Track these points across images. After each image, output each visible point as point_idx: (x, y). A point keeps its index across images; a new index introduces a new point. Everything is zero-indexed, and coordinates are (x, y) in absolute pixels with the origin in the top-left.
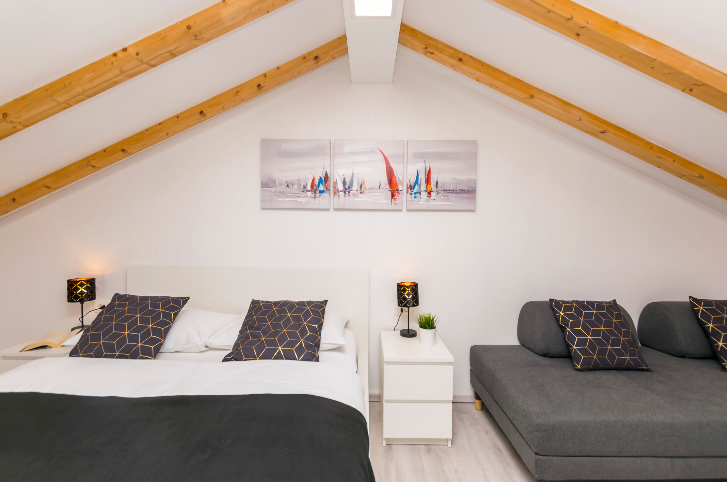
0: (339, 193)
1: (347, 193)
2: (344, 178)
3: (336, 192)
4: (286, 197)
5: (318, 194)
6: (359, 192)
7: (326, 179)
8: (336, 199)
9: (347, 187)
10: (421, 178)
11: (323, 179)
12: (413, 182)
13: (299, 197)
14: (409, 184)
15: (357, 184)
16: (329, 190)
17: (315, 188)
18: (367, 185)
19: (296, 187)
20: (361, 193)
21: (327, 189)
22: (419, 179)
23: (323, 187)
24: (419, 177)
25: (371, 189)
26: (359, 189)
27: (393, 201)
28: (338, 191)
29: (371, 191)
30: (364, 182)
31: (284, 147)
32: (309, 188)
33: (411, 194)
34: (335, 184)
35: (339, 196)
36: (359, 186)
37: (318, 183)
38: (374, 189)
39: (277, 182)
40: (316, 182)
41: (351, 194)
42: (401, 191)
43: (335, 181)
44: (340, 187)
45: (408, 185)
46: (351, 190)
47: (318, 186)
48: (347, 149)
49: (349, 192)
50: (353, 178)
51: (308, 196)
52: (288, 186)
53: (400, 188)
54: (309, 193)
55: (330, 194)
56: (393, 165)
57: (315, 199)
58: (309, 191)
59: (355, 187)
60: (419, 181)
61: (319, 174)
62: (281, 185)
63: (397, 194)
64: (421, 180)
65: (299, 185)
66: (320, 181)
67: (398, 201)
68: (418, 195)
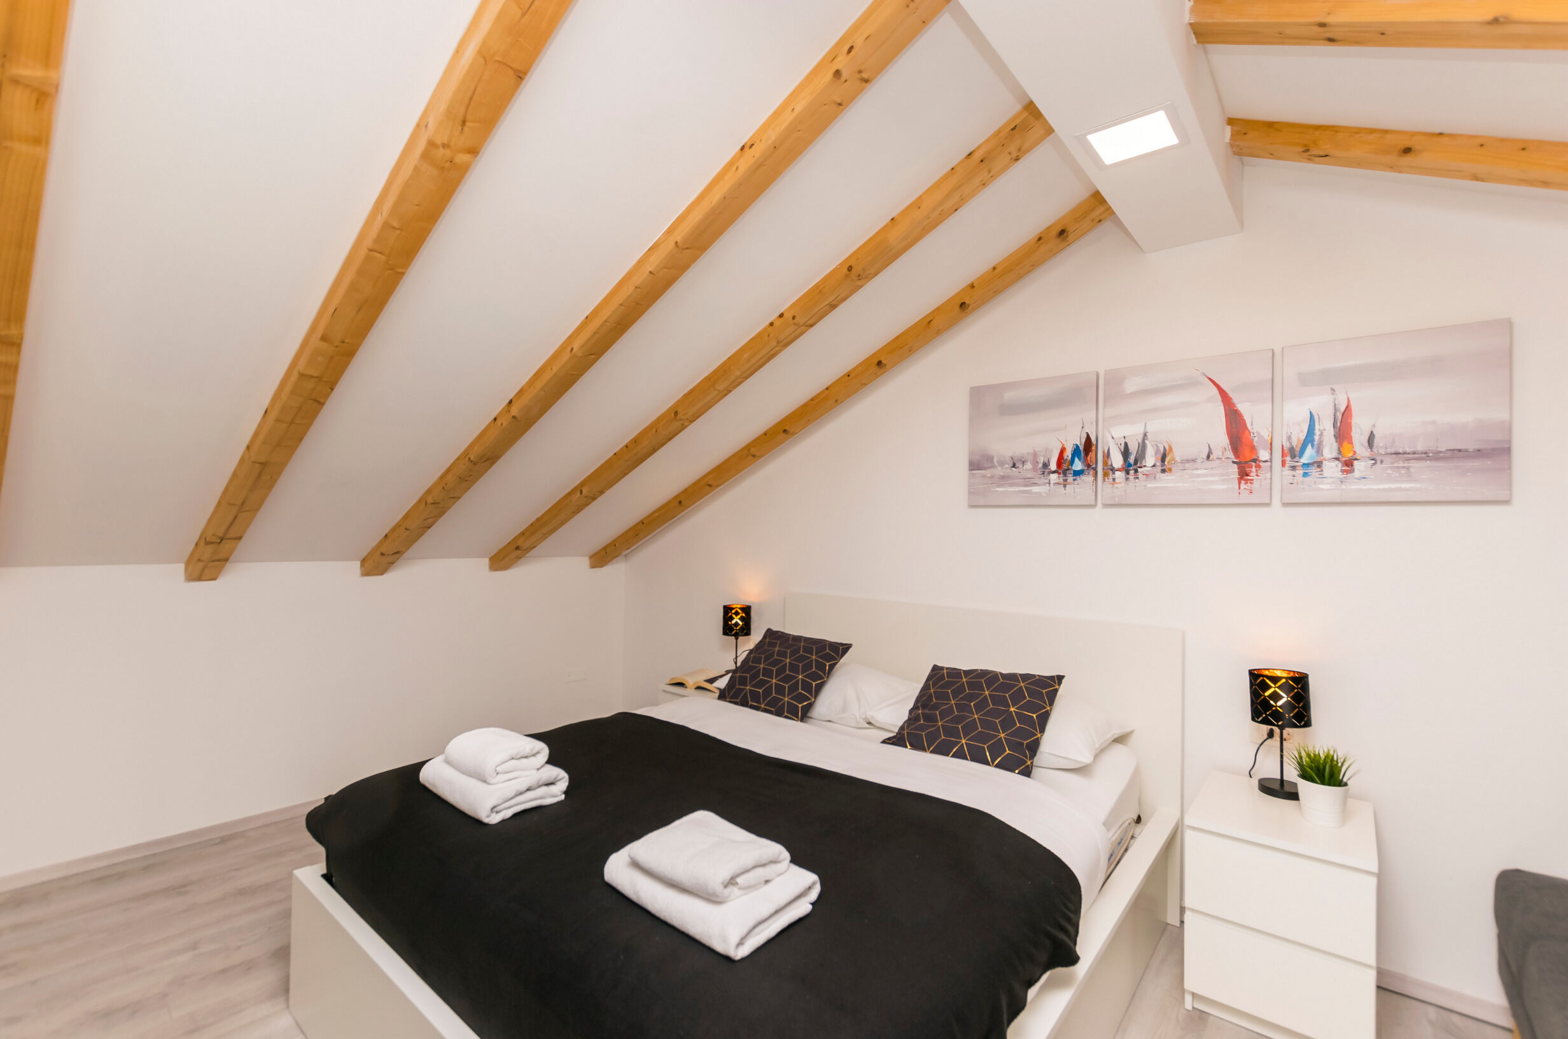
0: (1114, 473)
1: (1132, 472)
2: (1126, 444)
3: (1110, 470)
4: (1011, 485)
5: (1070, 479)
6: (1159, 469)
7: (1087, 448)
8: (1107, 485)
9: (1132, 460)
10: (1322, 428)
11: (1082, 448)
12: (1298, 439)
13: (1035, 484)
14: (1287, 445)
15: (1153, 454)
16: (1095, 469)
17: (1065, 466)
18: (1178, 454)
19: (1029, 466)
20: (1163, 471)
21: (1089, 466)
22: (1317, 432)
23: (1080, 463)
24: (1317, 427)
25: (1188, 461)
26: (1159, 464)
27: (1243, 486)
28: (1113, 470)
29: (1187, 465)
30: (1171, 448)
31: (1009, 396)
32: (1053, 467)
33: (1294, 468)
34: (1107, 455)
35: (1114, 479)
36: (1160, 456)
37: (1070, 456)
38: (1194, 461)
39: (995, 460)
40: (1068, 454)
41: (1140, 475)
42: (1266, 461)
43: (1106, 451)
44: (1117, 461)
45: (1285, 448)
46: (1140, 467)
47: (1072, 462)
48: (1130, 386)
49: (1136, 471)
50: (1146, 441)
51: (1052, 482)
52: (1014, 466)
53: (1263, 455)
54: (1054, 477)
55: (1096, 475)
56: (1241, 407)
57: (1065, 486)
58: (1054, 472)
59: (1150, 459)
60: (1316, 438)
61: (1073, 439)
62: (1002, 464)
63: (1254, 469)
64: (1321, 435)
65: (1035, 463)
66: (1076, 452)
67: (1256, 485)
68: (1314, 471)
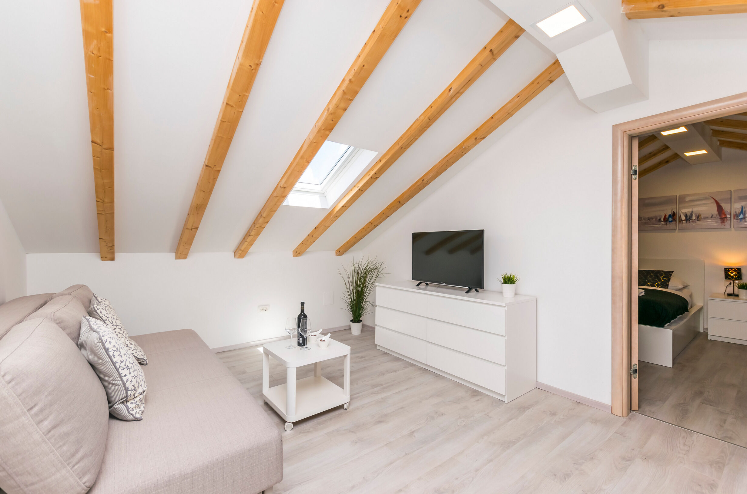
0: (682, 221)
1: (688, 221)
2: (686, 214)
3: (680, 220)
4: (648, 225)
5: (668, 223)
6: (697, 220)
7: (674, 214)
8: (680, 225)
9: (688, 218)
10: (745, 210)
11: (672, 215)
12: (738, 212)
13: (656, 225)
14: (735, 214)
15: (695, 216)
16: (676, 220)
17: (666, 220)
18: (702, 216)
19: (654, 220)
20: (698, 221)
21: (674, 220)
22: (744, 211)
23: (671, 219)
24: (744, 209)
25: (706, 218)
26: (697, 219)
27: (722, 224)
28: (682, 220)
29: (705, 219)
30: (700, 215)
31: (647, 201)
32: (662, 220)
33: (737, 219)
34: (680, 217)
35: (682, 223)
36: (697, 217)
37: (668, 217)
38: (707, 218)
39: (642, 218)
40: (667, 216)
41: (691, 222)
42: (729, 218)
43: (680, 215)
44: (683, 218)
46: (691, 220)
47: (669, 218)
48: (688, 199)
49: (689, 221)
50: (693, 213)
51: (662, 224)
52: (649, 220)
53: (728, 216)
54: (662, 223)
55: (676, 222)
56: (722, 205)
57: (666, 225)
58: (663, 221)
59: (694, 218)
60: (744, 212)
61: (669, 212)
62: (644, 219)
63: (725, 220)
64: (745, 211)
65: (656, 219)
66: (670, 216)
67: (726, 224)
68: (743, 220)
